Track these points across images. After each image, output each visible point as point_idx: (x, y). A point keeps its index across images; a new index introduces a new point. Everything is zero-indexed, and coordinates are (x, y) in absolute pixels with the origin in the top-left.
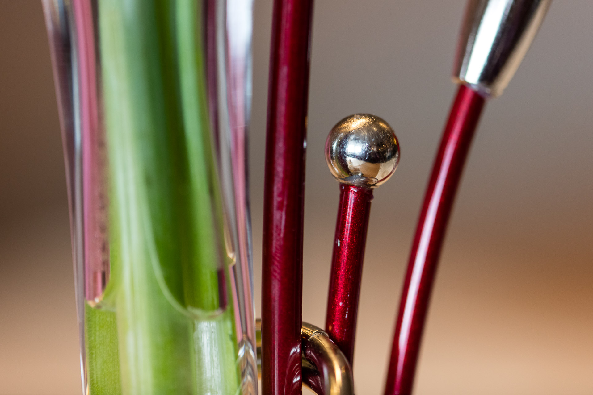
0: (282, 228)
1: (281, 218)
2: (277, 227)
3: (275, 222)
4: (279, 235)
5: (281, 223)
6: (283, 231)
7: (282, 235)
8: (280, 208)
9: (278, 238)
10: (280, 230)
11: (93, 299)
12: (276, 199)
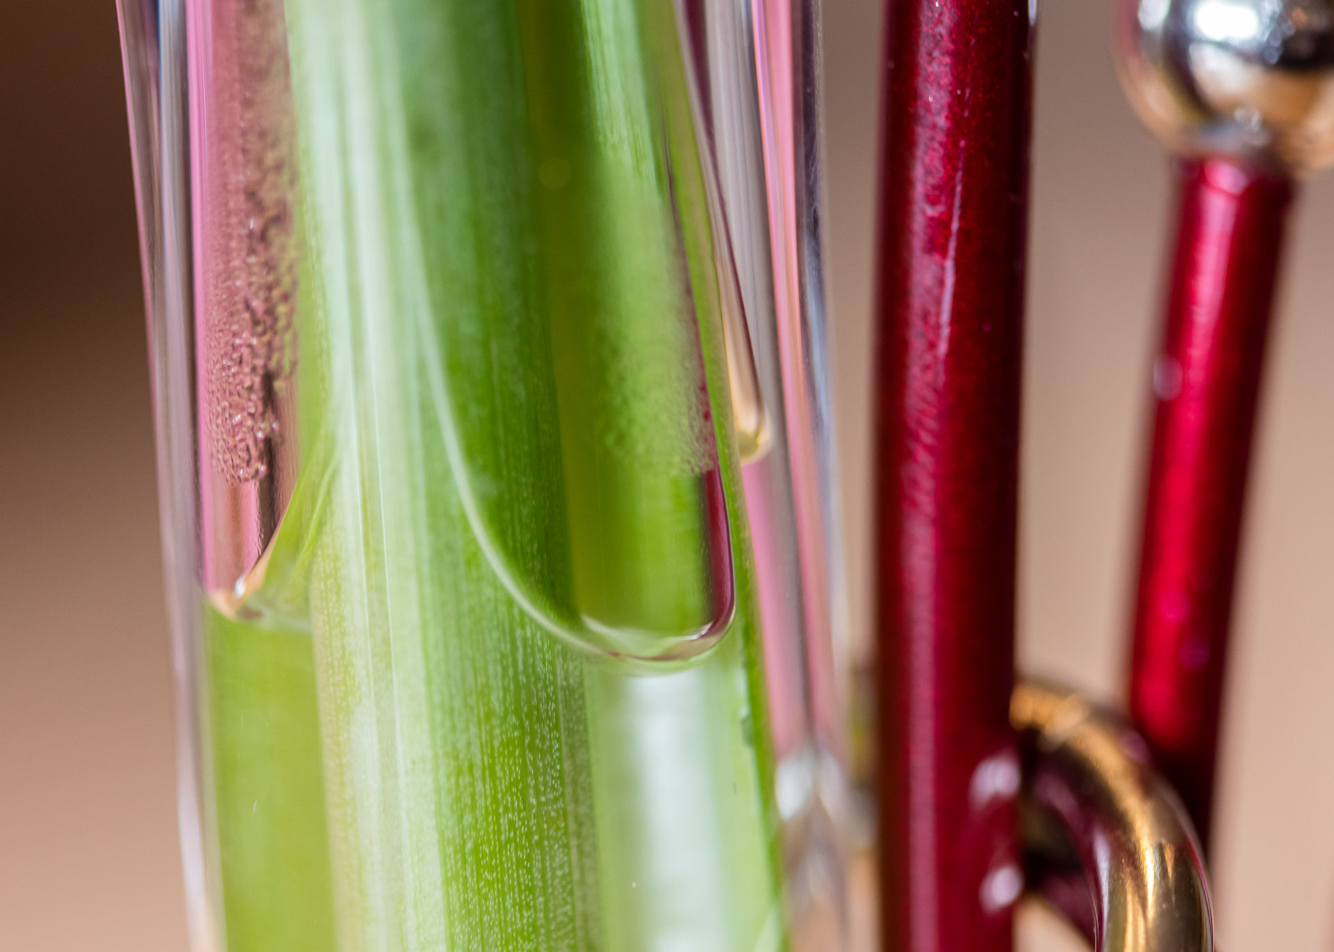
0: (945, 317)
1: (941, 283)
2: (925, 316)
3: (918, 299)
4: (932, 346)
5: (938, 302)
6: (945, 332)
7: (943, 348)
8: (936, 246)
9: (928, 358)
10: (938, 326)
11: (231, 587)
12: (922, 212)
